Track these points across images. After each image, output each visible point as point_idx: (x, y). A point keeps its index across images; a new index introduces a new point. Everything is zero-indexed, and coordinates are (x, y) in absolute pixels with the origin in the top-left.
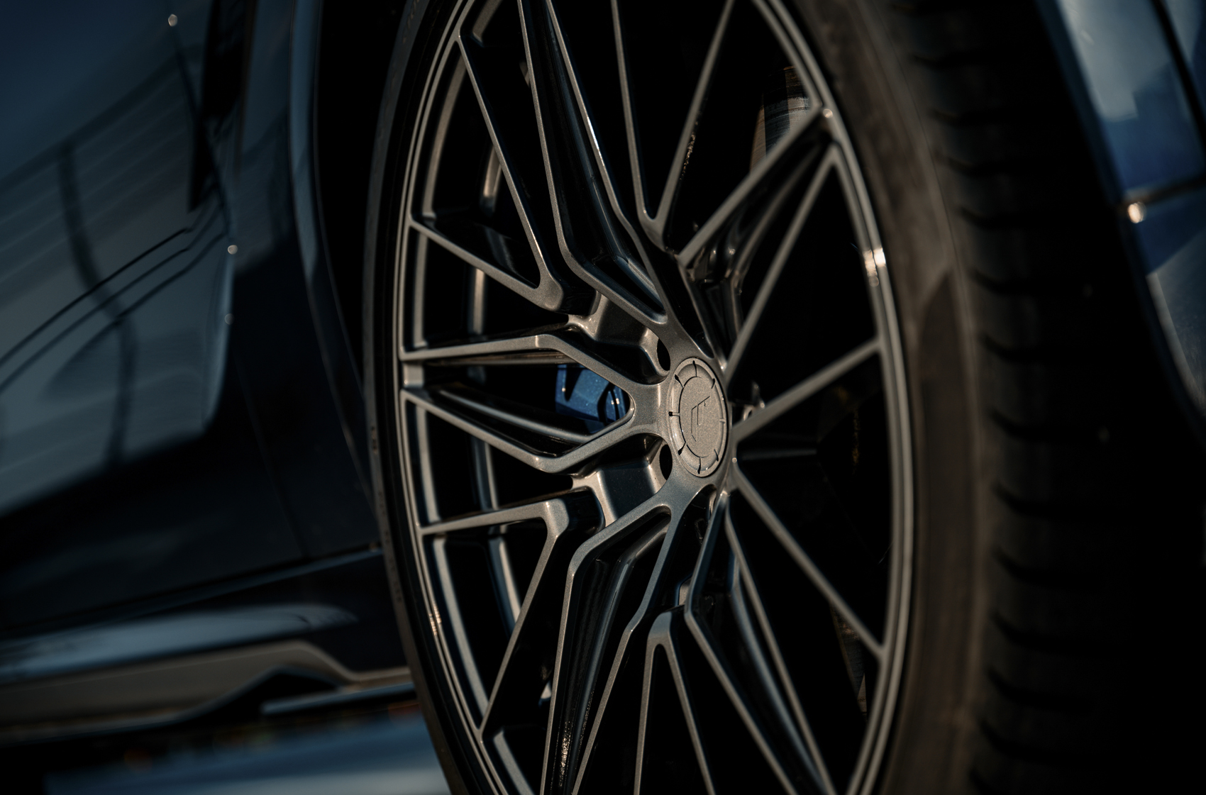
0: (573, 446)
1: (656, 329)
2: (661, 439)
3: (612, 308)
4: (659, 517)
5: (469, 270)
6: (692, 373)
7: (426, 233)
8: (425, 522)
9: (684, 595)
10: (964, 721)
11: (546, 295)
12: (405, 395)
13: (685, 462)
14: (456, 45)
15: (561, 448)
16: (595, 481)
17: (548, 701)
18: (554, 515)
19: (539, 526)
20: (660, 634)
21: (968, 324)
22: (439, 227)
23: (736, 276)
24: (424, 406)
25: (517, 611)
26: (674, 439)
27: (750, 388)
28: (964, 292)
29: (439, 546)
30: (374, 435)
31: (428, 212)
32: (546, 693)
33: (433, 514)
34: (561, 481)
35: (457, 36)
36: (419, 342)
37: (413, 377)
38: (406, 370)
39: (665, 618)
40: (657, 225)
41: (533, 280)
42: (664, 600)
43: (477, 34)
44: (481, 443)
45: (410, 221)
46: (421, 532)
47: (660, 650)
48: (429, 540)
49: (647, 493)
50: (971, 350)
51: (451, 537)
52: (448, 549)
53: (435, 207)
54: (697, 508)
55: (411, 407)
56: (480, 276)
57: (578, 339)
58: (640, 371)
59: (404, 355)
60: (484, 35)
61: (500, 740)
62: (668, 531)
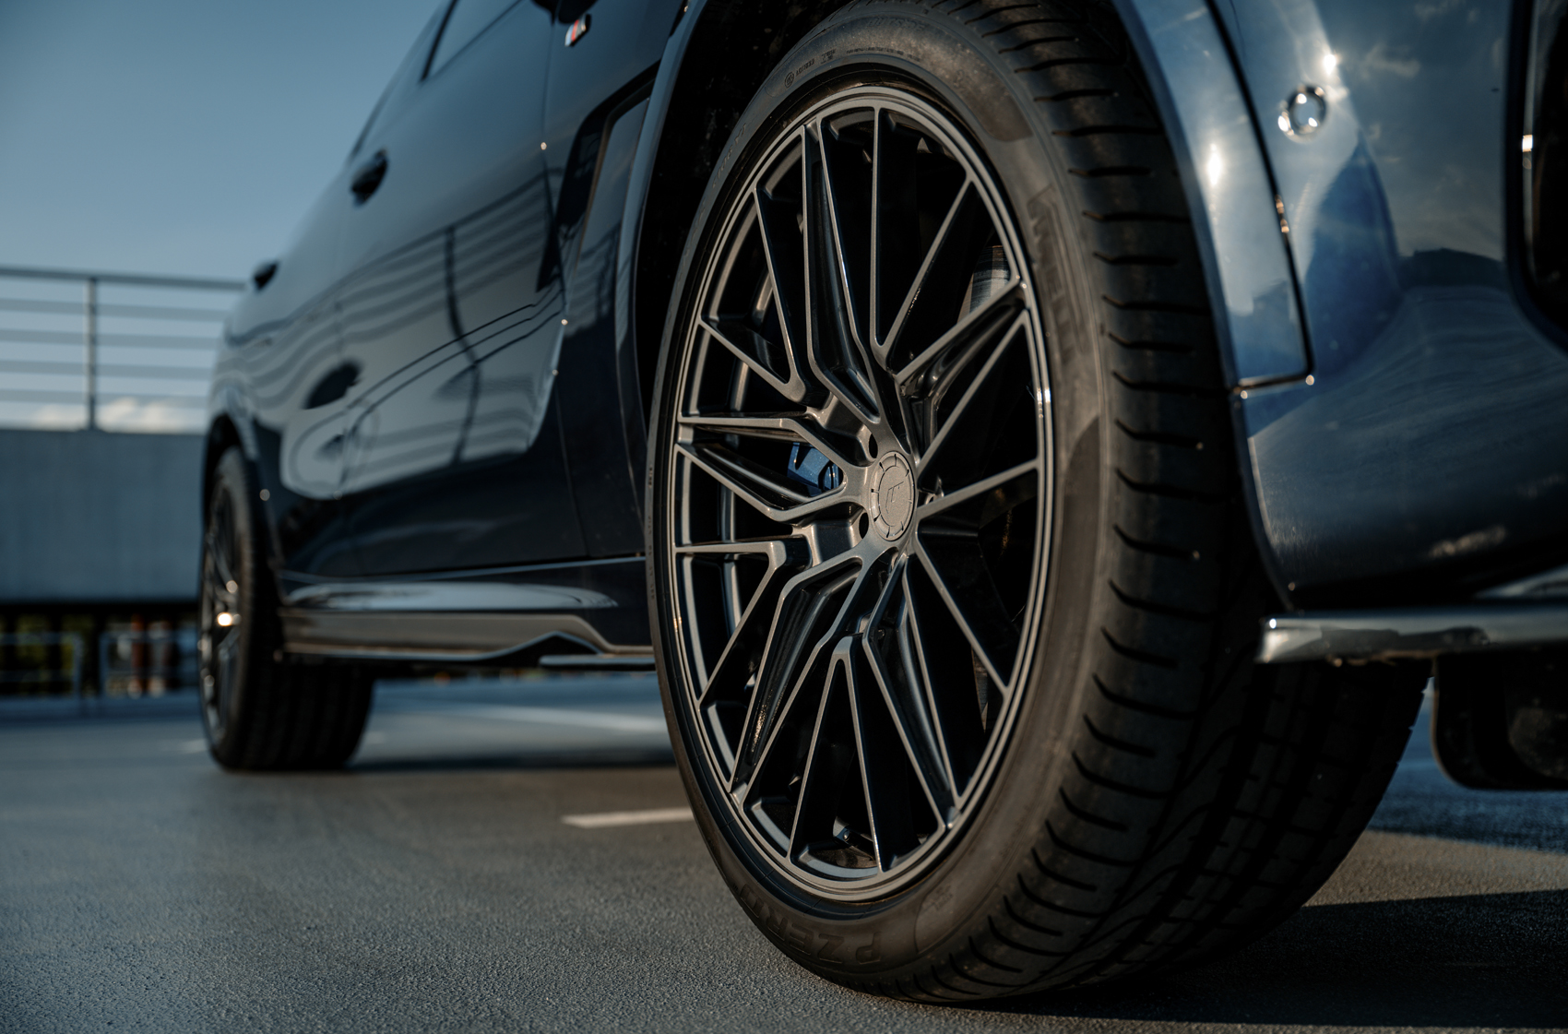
0: (796, 503)
1: (870, 426)
2: (862, 508)
3: (840, 407)
4: (853, 565)
5: (737, 362)
6: (892, 462)
7: (710, 331)
8: (679, 543)
9: (864, 625)
10: (1061, 752)
11: (792, 389)
12: (678, 448)
13: (876, 528)
14: (752, 195)
15: (787, 504)
16: (810, 532)
17: (751, 688)
18: (775, 552)
19: (762, 560)
20: (842, 651)
21: (1108, 459)
22: (721, 327)
23: (937, 397)
24: (690, 458)
25: (738, 619)
26: (872, 509)
27: (935, 481)
28: (1108, 434)
29: (687, 562)
30: (650, 474)
31: (714, 316)
32: (751, 682)
33: (686, 538)
34: (784, 528)
35: (753, 189)
36: (694, 410)
37: (686, 436)
38: (681, 429)
39: (847, 641)
40: (883, 350)
41: (785, 376)
42: (848, 627)
43: (769, 188)
44: (728, 491)
45: (699, 321)
46: (676, 550)
47: (840, 664)
48: (680, 557)
49: (847, 546)
50: (1107, 478)
51: (697, 556)
52: (694, 565)
53: (719, 313)
54: (882, 563)
55: (681, 457)
56: (744, 369)
57: (811, 425)
58: (853, 454)
59: (681, 419)
60: (774, 191)
61: (712, 711)
62: (859, 576)
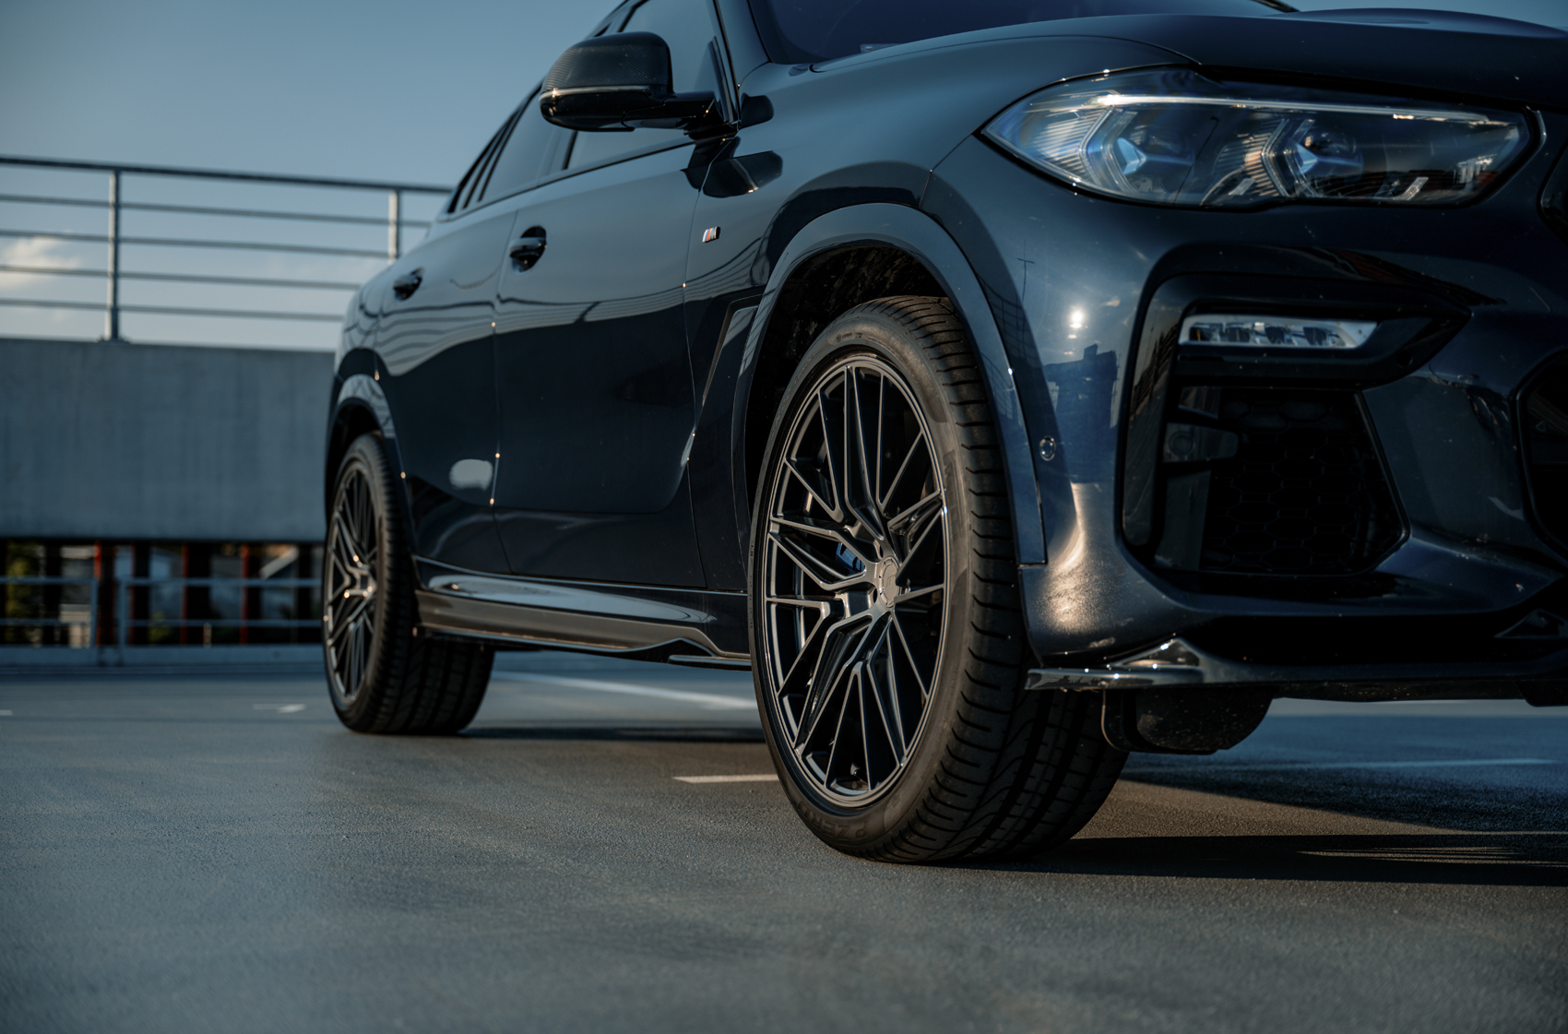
0: (838, 580)
1: (879, 541)
2: (874, 586)
3: (863, 527)
4: (867, 619)
5: (806, 492)
6: (890, 563)
7: (790, 468)
8: (769, 595)
9: (870, 654)
11: (836, 514)
12: (769, 536)
13: (881, 598)
14: (816, 395)
15: (833, 579)
16: (844, 598)
17: (809, 686)
18: (825, 610)
19: (817, 612)
20: (857, 669)
21: (970, 590)
22: (798, 466)
24: (776, 543)
25: (803, 643)
26: (880, 590)
27: (906, 581)
29: (773, 607)
30: (752, 549)
31: (793, 458)
32: (809, 683)
33: (773, 592)
34: (832, 593)
35: (818, 391)
36: (780, 514)
37: (775, 529)
38: (772, 524)
39: (860, 664)
40: (883, 505)
41: (833, 508)
42: (861, 657)
43: (827, 393)
44: (800, 569)
45: (785, 460)
46: (766, 599)
47: (856, 677)
48: (769, 603)
49: (865, 607)
51: (779, 606)
52: (777, 609)
53: (797, 456)
54: (883, 620)
55: (771, 541)
56: (810, 497)
57: (847, 535)
58: (871, 556)
59: (772, 518)
61: (786, 700)
62: (871, 626)
